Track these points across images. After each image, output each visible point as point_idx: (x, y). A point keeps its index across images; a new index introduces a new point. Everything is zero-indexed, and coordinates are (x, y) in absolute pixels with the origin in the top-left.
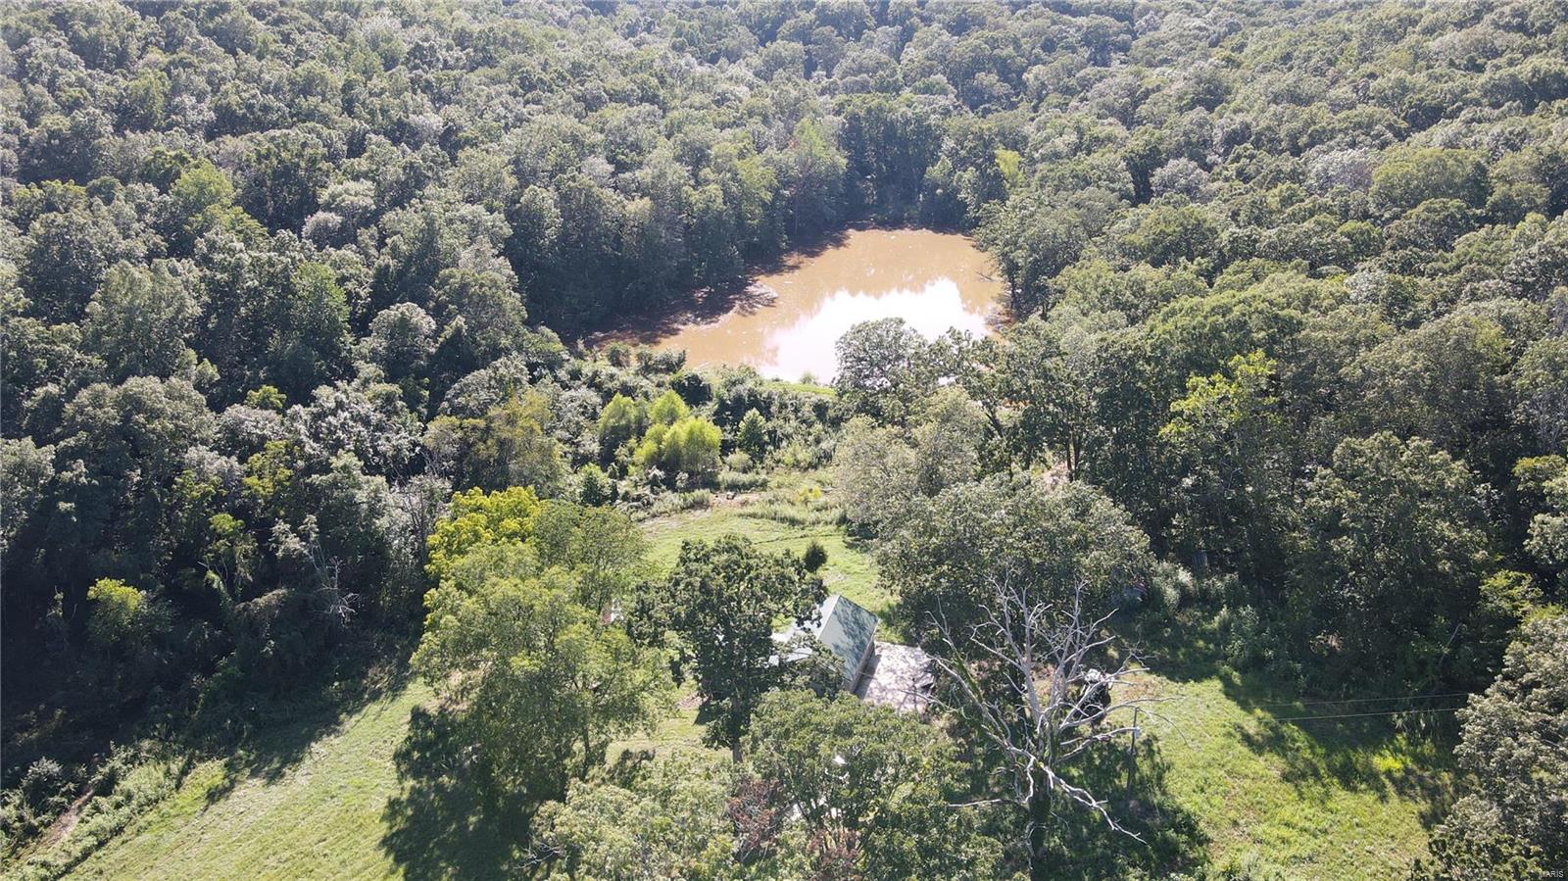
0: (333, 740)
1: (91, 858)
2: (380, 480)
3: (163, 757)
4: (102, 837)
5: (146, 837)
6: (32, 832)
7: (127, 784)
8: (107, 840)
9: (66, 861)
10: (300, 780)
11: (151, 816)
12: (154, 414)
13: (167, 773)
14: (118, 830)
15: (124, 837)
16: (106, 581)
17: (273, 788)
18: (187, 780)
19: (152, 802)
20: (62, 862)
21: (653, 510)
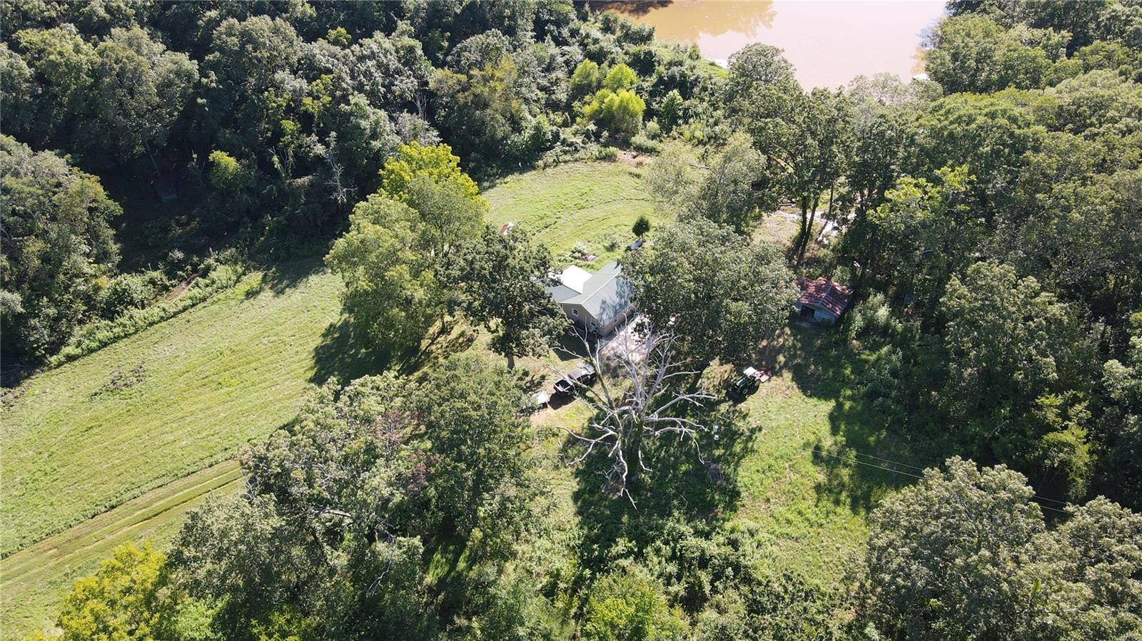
1: (187, 313)
2: (383, 112)
3: (235, 262)
5: (216, 307)
6: (166, 288)
7: (213, 275)
8: (196, 304)
9: (175, 310)
10: (295, 296)
11: (221, 296)
12: (258, 46)
13: (235, 273)
14: (204, 300)
15: (206, 304)
16: (218, 152)
18: (243, 278)
19: (224, 287)
20: (173, 310)
21: (577, 156)
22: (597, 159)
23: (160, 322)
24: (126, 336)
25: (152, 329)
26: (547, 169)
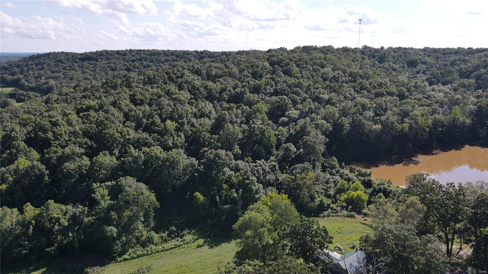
0: (227, 244)
1: (172, 250)
3: (194, 234)
5: (183, 250)
6: (166, 240)
7: (185, 238)
8: (176, 247)
10: (216, 250)
11: (186, 246)
12: (220, 158)
13: (193, 238)
14: (179, 246)
15: (179, 248)
16: (197, 193)
17: (210, 249)
18: (196, 241)
19: (188, 243)
20: (166, 248)
21: (337, 214)
22: (346, 216)
23: (161, 252)
24: (148, 255)
25: (157, 254)
26: (324, 218)
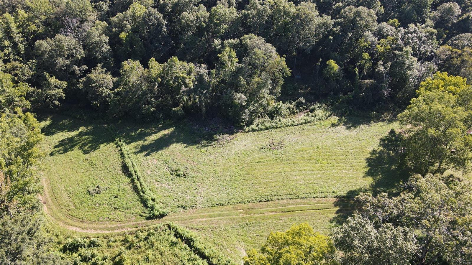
0: (367, 126)
1: (303, 125)
2: (416, 59)
3: (326, 110)
4: (306, 122)
5: (315, 127)
6: (294, 113)
7: (316, 112)
8: (307, 123)
10: (354, 132)
11: (318, 123)
12: (362, 19)
13: (326, 114)
14: (310, 122)
15: (311, 124)
16: (332, 60)
17: (347, 130)
18: (329, 118)
19: (320, 119)
20: (297, 123)
23: (291, 126)
24: (276, 128)
25: (287, 128)
